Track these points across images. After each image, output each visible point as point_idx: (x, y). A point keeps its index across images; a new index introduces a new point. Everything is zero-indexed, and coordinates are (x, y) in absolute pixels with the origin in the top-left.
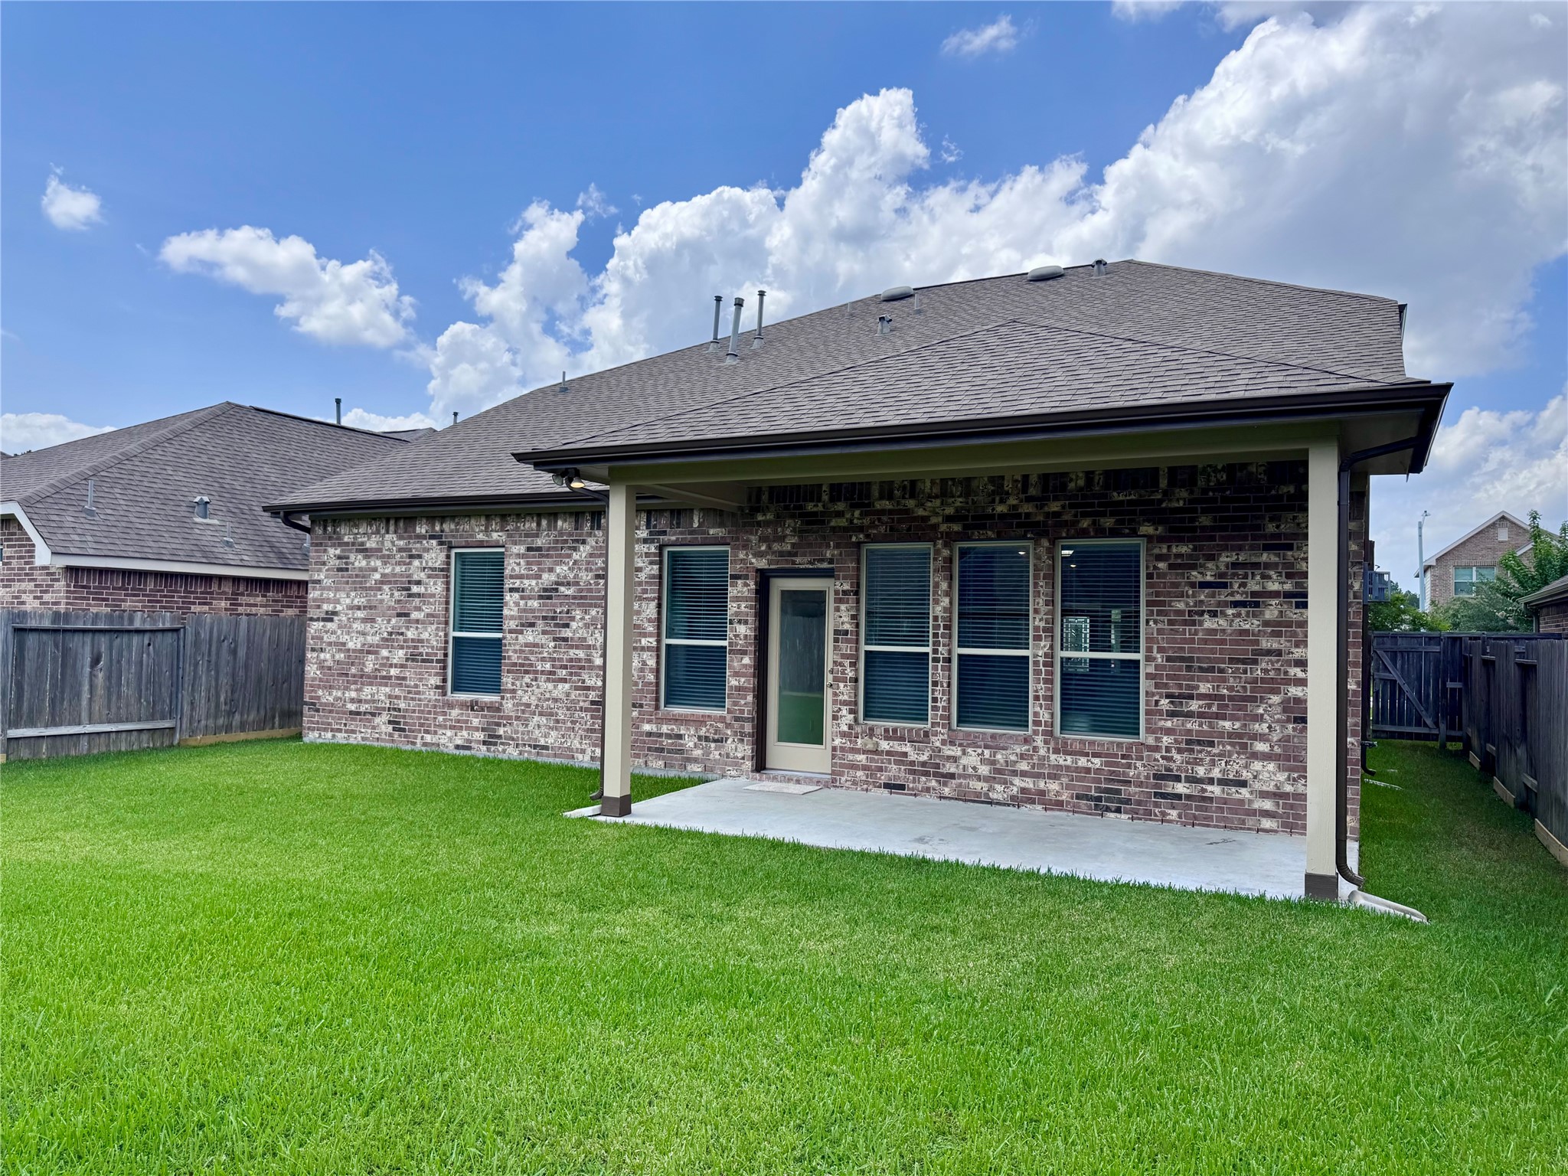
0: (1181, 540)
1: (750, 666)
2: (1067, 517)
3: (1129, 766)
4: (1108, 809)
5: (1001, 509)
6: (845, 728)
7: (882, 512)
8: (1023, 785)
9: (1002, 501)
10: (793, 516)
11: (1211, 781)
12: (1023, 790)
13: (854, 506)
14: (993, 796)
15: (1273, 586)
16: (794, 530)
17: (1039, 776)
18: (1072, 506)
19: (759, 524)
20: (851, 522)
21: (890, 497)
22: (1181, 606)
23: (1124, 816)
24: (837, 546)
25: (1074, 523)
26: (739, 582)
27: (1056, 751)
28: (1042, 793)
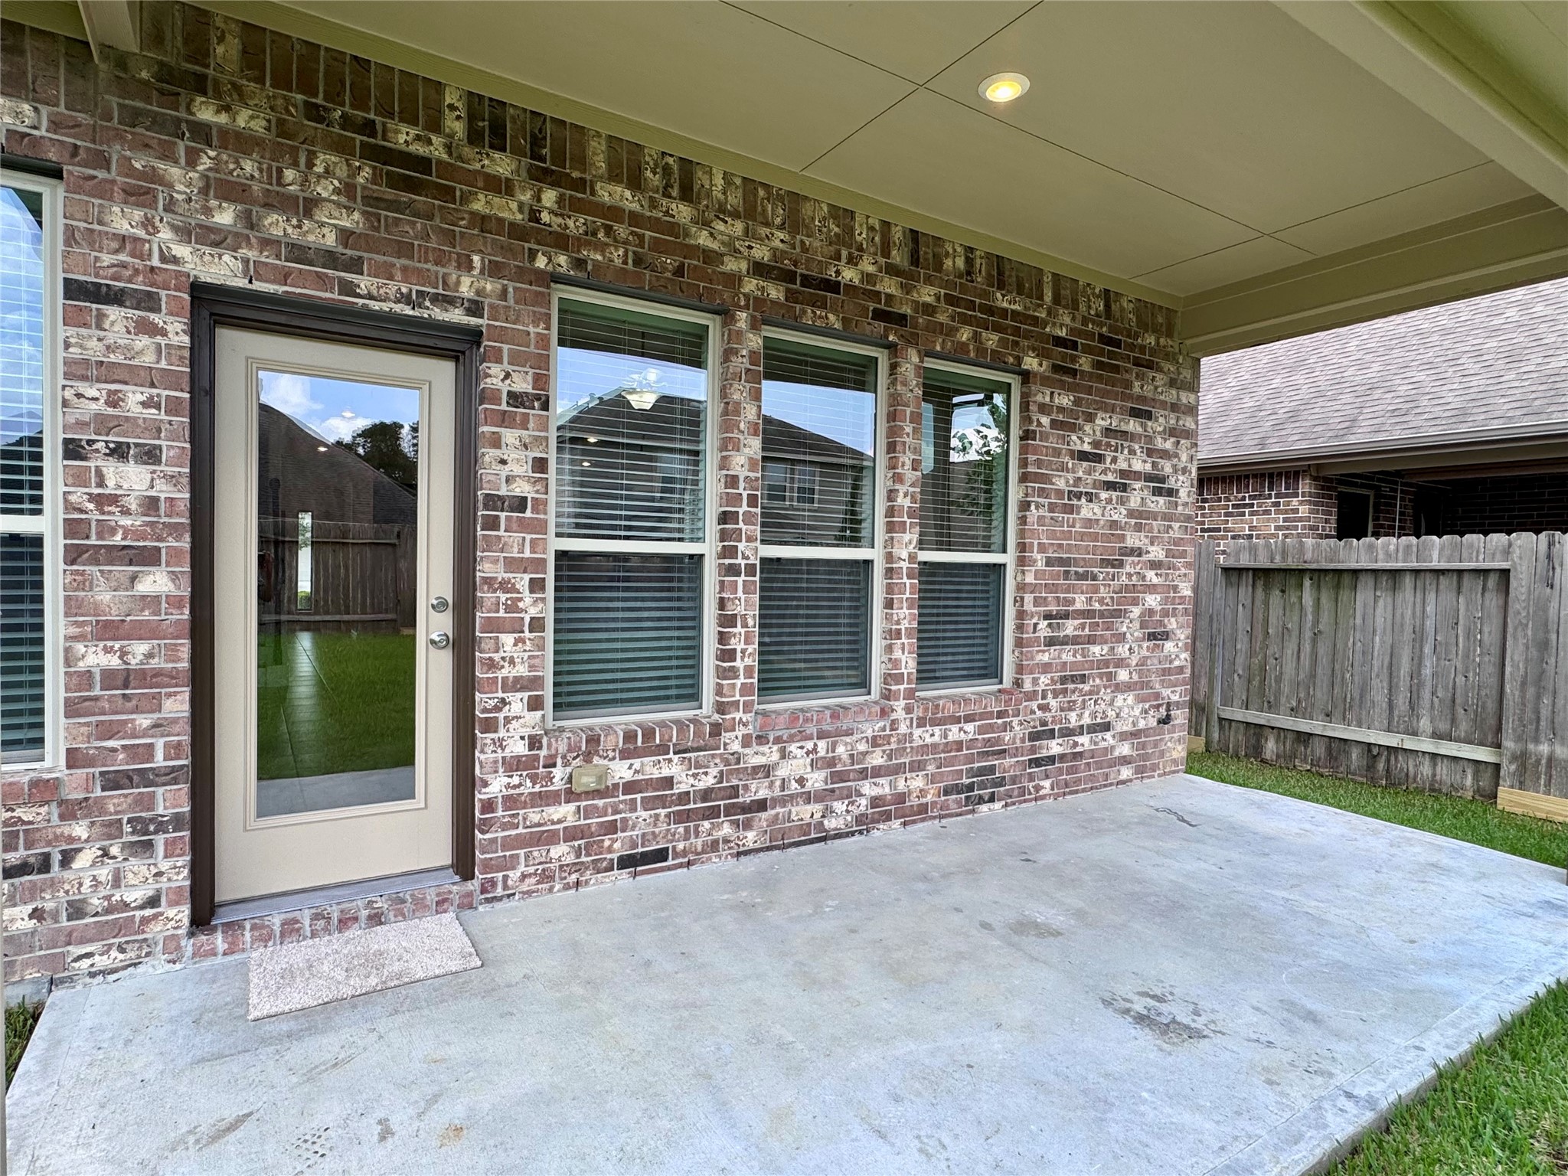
0: (1063, 386)
1: (174, 602)
2: (942, 318)
3: (1005, 728)
4: (981, 800)
5: (849, 275)
6: (520, 748)
7: (614, 213)
8: (876, 791)
9: (852, 261)
10: (341, 147)
11: (1081, 730)
12: (875, 802)
13: (542, 177)
14: (831, 824)
15: (1137, 466)
16: (348, 189)
17: (896, 770)
18: (951, 300)
19: (203, 133)
20: (534, 216)
21: (635, 183)
22: (1061, 484)
23: (997, 805)
24: (493, 270)
25: (951, 332)
26: (113, 313)
27: (922, 722)
28: (901, 798)
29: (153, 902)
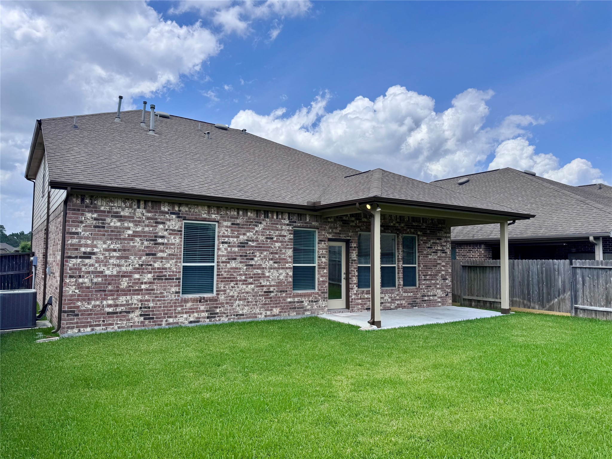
0: (425, 236)
1: (327, 273)
2: (405, 228)
3: (417, 294)
4: (414, 306)
5: (392, 224)
6: (355, 292)
7: (364, 222)
8: (398, 303)
9: (392, 222)
10: (339, 221)
11: (431, 296)
12: (398, 304)
13: (357, 219)
14: (392, 307)
15: (439, 248)
16: (340, 225)
17: (401, 300)
18: (406, 225)
19: (329, 222)
20: (356, 224)
21: (366, 218)
22: (425, 253)
23: (417, 307)
24: (352, 232)
25: (406, 230)
26: (323, 242)
27: (404, 292)
28: (402, 304)
29: (325, 307)
